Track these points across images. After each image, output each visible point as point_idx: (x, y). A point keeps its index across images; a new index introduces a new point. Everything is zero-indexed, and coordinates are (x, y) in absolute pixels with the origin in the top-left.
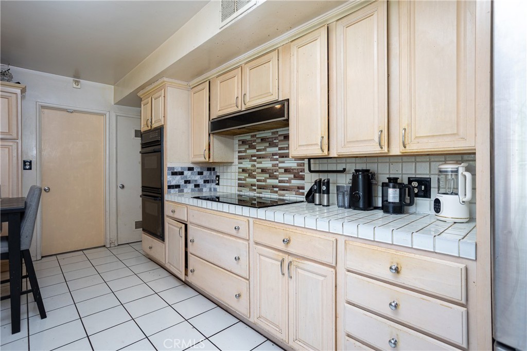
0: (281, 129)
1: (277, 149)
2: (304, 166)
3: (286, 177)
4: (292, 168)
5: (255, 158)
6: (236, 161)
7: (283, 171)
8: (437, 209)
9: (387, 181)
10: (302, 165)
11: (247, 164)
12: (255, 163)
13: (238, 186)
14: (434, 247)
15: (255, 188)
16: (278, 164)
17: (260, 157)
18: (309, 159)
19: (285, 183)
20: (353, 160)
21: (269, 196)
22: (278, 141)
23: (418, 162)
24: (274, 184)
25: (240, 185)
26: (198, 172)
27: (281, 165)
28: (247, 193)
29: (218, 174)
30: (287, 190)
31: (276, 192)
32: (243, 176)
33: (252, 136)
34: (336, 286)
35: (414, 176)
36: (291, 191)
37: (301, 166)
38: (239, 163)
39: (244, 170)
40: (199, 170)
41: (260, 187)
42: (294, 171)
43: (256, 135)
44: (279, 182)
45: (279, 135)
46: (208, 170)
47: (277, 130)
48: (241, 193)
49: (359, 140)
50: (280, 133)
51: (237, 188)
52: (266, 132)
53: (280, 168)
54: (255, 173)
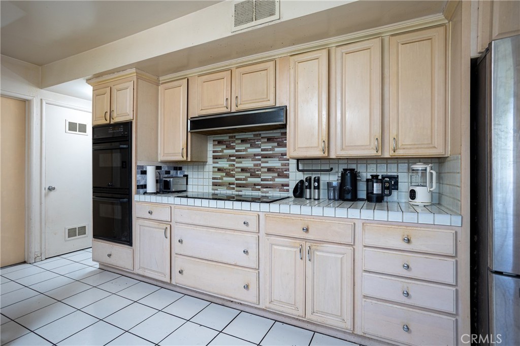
0: (264, 132)
1: (260, 150)
2: (288, 166)
3: (269, 176)
4: (276, 167)
5: (234, 158)
6: (210, 160)
7: (266, 171)
8: (413, 197)
9: (370, 177)
10: (287, 165)
11: (224, 164)
12: (234, 163)
13: (213, 185)
14: (434, 221)
15: (234, 186)
16: (260, 164)
17: (239, 157)
18: (298, 160)
19: (268, 181)
20: (346, 161)
21: (250, 194)
22: (260, 143)
23: (389, 163)
24: (256, 182)
25: (214, 184)
26: (166, 171)
27: (263, 165)
28: (223, 191)
29: (186, 173)
30: (270, 188)
31: (259, 190)
32: (219, 175)
33: (230, 137)
34: (354, 261)
35: (386, 174)
36: (275, 188)
37: (285, 166)
38: (214, 163)
39: (220, 170)
40: (166, 169)
41: (239, 186)
42: (278, 170)
43: (235, 136)
44: (262, 181)
45: (262, 138)
46: (174, 170)
47: (260, 132)
48: (216, 192)
49: (356, 145)
50: (262, 136)
51: (211, 187)
52: (247, 133)
53: (262, 167)
54: (234, 172)
